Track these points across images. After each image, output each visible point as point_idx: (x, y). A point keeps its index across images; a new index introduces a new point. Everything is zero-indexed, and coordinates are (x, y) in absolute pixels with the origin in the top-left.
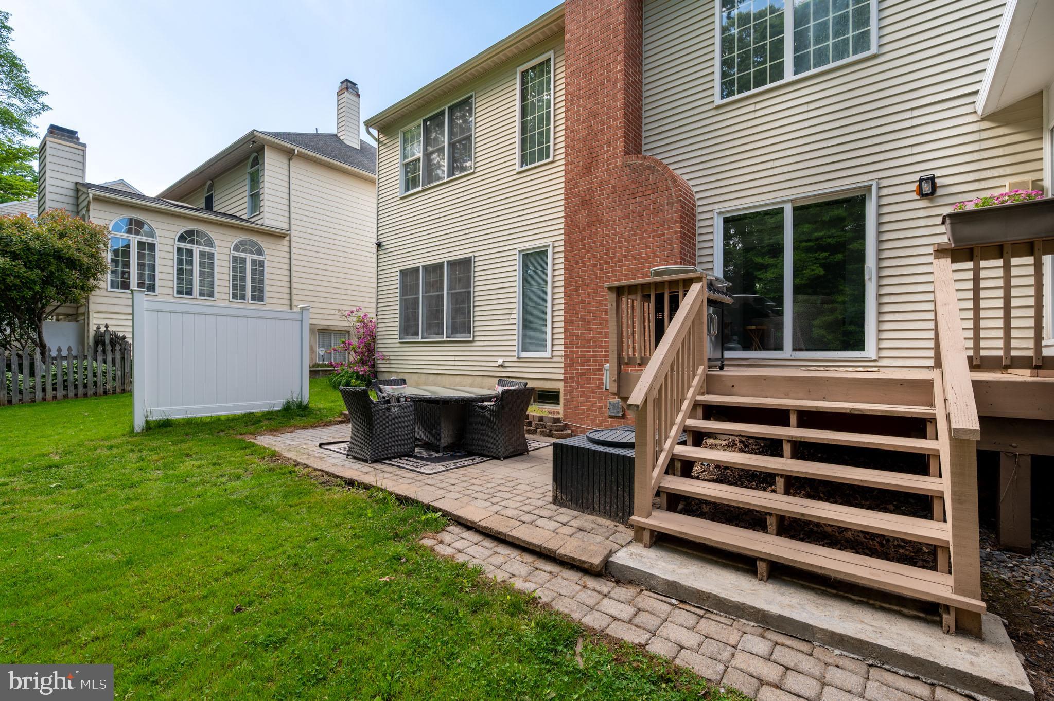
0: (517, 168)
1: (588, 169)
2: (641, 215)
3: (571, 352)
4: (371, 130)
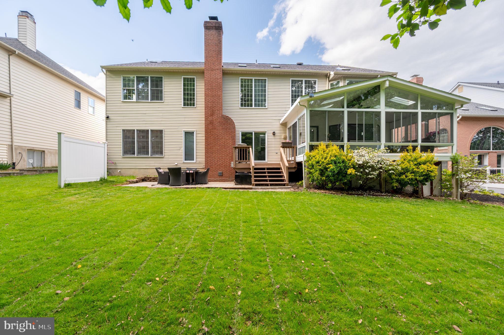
0: (183, 106)
1: (212, 115)
2: (226, 129)
3: (207, 160)
4: (103, 69)
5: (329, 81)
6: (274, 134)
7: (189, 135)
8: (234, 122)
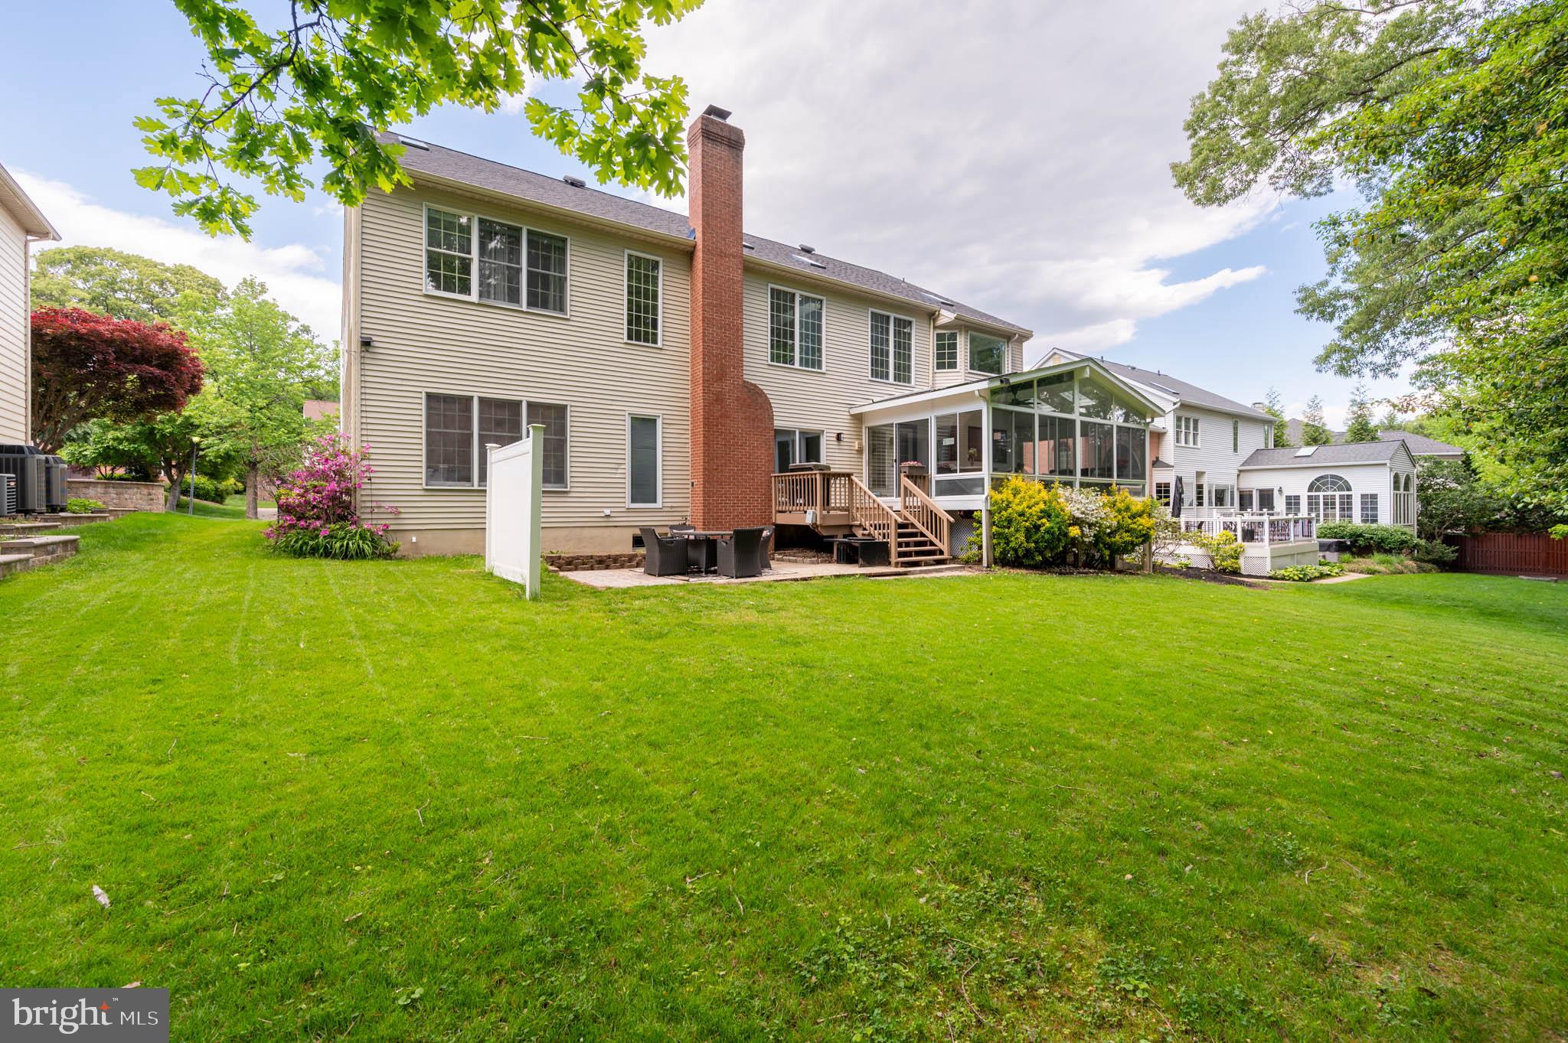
0: (626, 340)
5: (935, 328)
6: (839, 437)
7: (643, 427)
8: (767, 399)
